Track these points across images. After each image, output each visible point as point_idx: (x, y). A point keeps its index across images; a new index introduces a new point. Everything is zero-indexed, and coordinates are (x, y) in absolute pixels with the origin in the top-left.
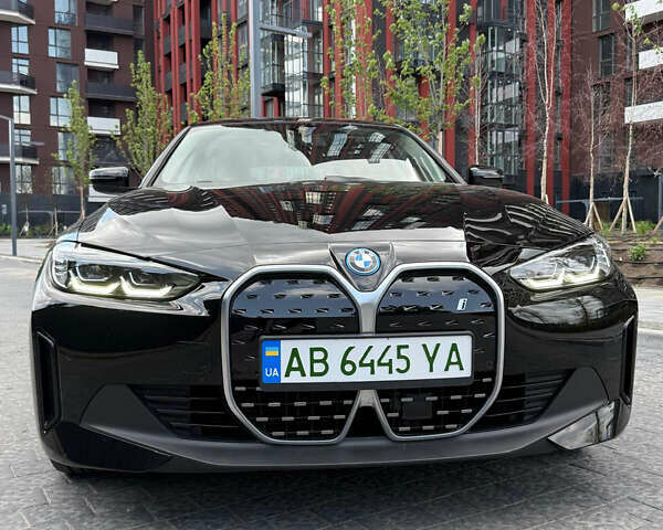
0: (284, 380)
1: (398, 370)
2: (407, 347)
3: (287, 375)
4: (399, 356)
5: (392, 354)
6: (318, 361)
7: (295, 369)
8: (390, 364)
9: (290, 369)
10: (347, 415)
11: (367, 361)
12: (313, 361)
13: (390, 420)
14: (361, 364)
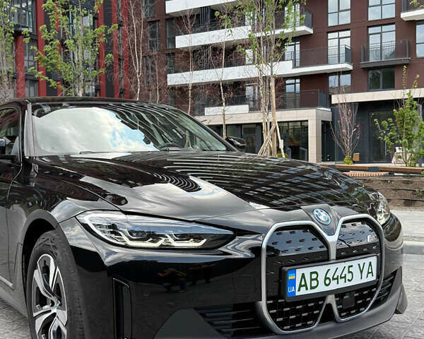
0: (297, 294)
1: (349, 280)
2: (352, 266)
3: (299, 290)
4: (349, 272)
5: (346, 271)
6: (314, 279)
7: (303, 286)
8: (345, 277)
9: (301, 286)
10: (320, 311)
11: (335, 277)
12: (312, 280)
13: (338, 309)
14: (333, 279)
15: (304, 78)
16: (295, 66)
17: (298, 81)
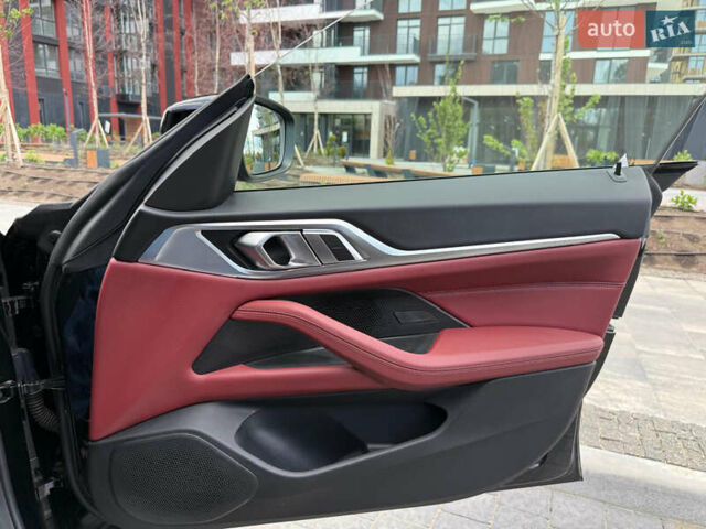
15: (372, 67)
16: (363, 54)
17: (366, 70)
